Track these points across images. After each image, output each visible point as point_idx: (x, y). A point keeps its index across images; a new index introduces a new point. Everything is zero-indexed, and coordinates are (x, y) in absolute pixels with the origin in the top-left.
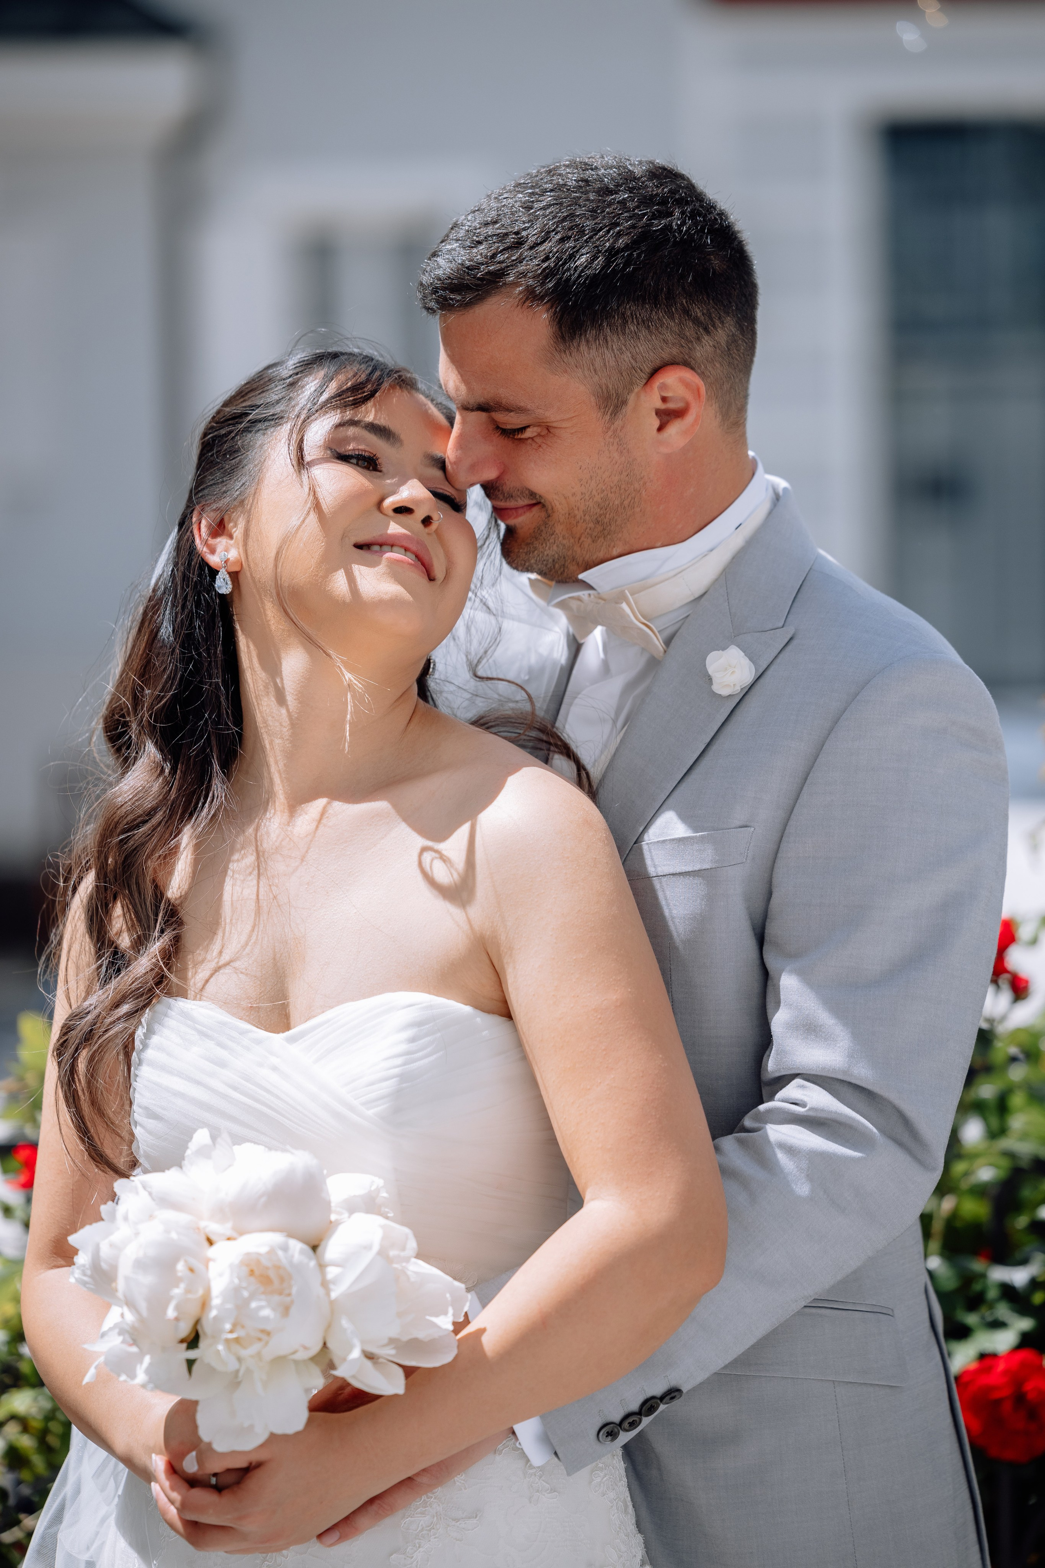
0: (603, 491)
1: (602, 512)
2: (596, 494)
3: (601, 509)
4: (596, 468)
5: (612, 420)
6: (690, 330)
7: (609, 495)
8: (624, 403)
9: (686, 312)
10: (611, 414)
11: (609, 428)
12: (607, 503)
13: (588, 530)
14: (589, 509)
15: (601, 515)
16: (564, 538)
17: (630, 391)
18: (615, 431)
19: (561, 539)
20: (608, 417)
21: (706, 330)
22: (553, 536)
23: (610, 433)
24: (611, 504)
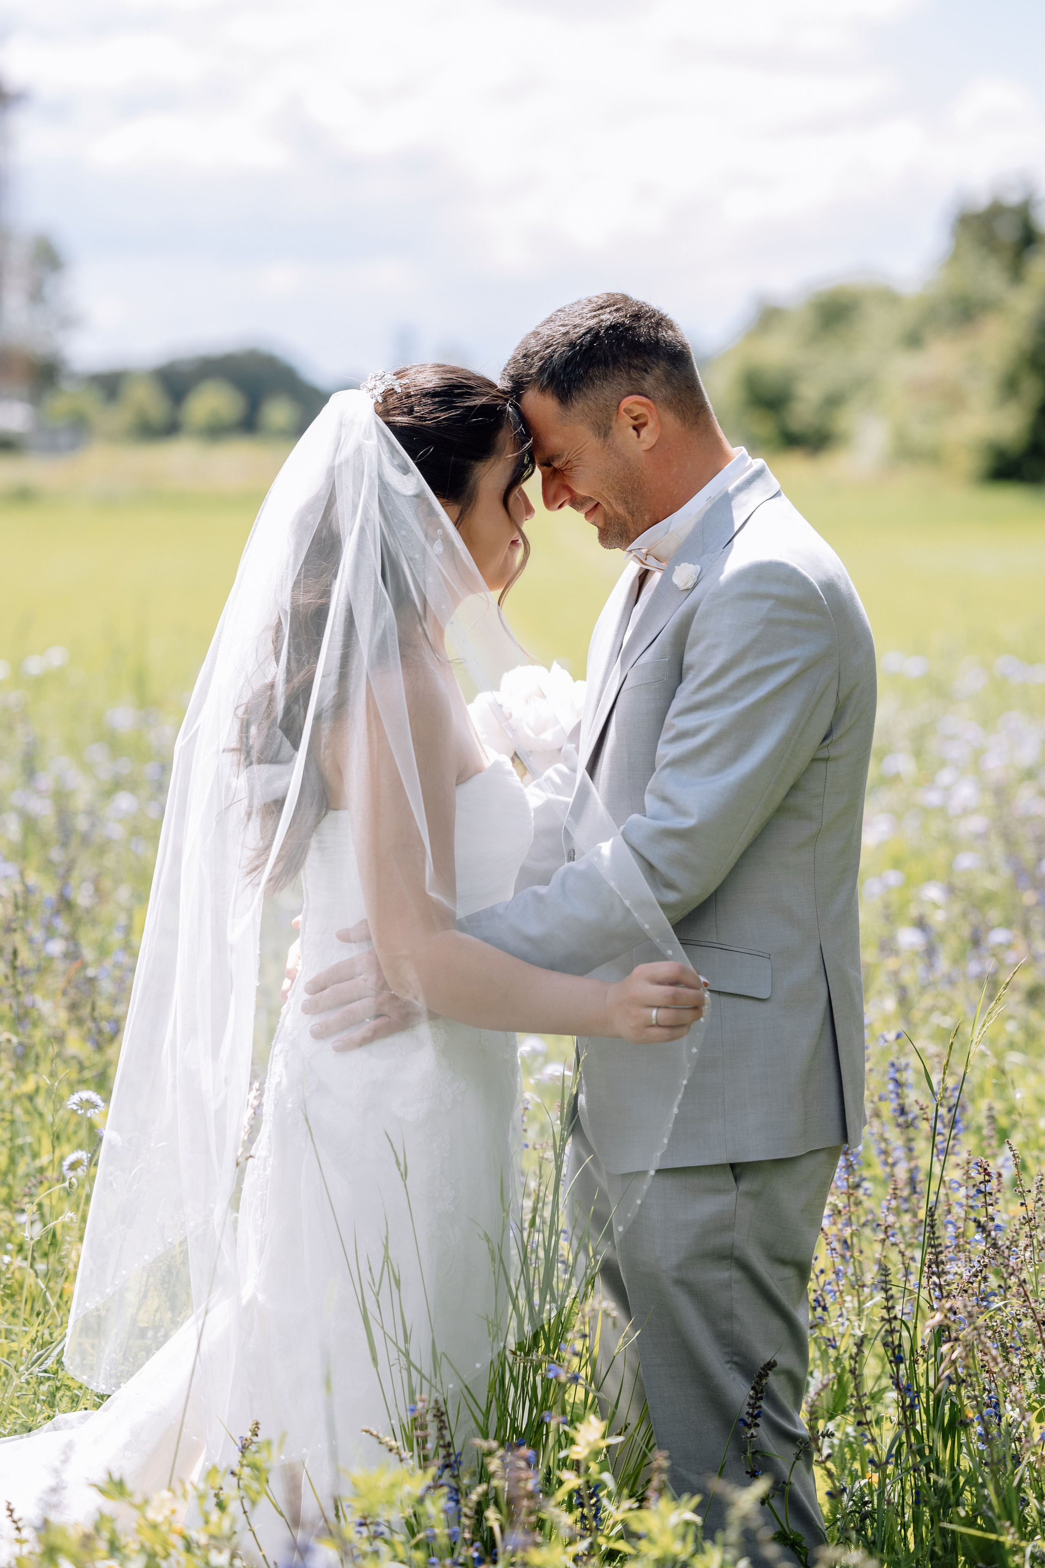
5: (605, 441)
8: (610, 428)
9: (630, 366)
10: (604, 437)
11: (605, 445)
17: (611, 420)
18: (609, 446)
20: (602, 439)
21: (646, 371)
23: (606, 447)
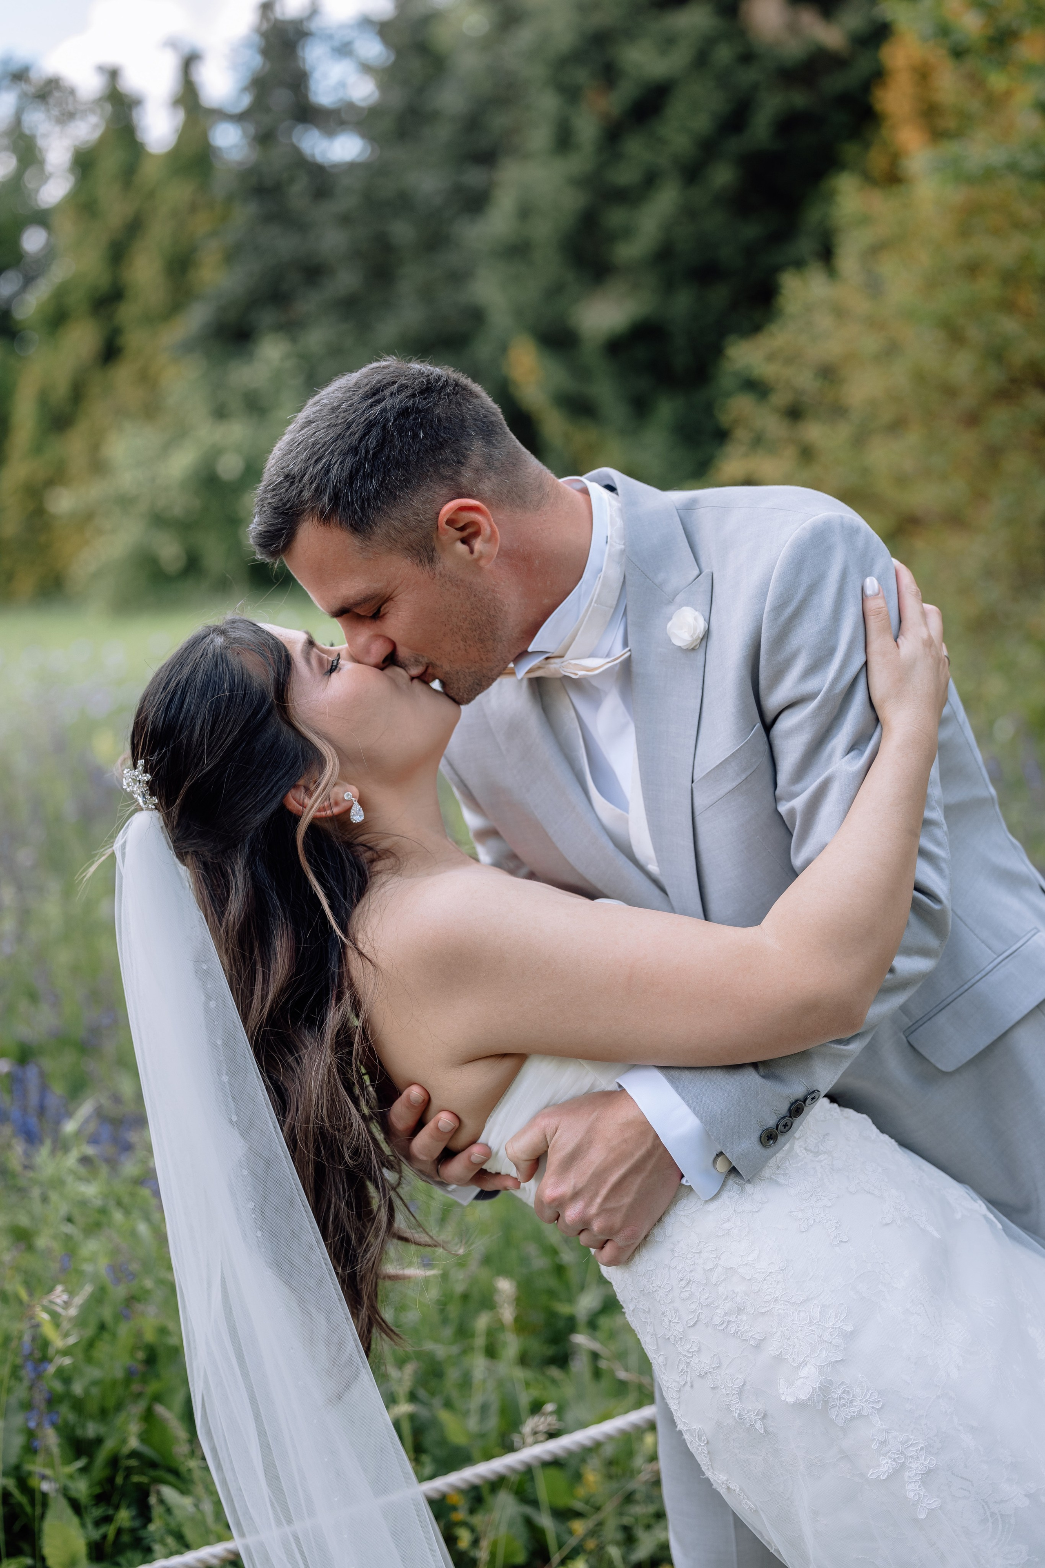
0: (466, 618)
1: (478, 632)
2: (462, 624)
3: (475, 630)
4: (448, 608)
5: (432, 569)
6: (446, 472)
7: (473, 618)
8: (433, 550)
10: (429, 563)
11: (434, 575)
12: (476, 623)
13: (481, 650)
14: (465, 636)
15: (480, 635)
16: (468, 668)
17: (432, 540)
19: (467, 671)
20: (427, 568)
22: (460, 673)
24: (480, 623)
